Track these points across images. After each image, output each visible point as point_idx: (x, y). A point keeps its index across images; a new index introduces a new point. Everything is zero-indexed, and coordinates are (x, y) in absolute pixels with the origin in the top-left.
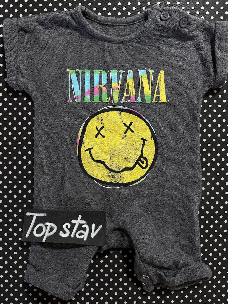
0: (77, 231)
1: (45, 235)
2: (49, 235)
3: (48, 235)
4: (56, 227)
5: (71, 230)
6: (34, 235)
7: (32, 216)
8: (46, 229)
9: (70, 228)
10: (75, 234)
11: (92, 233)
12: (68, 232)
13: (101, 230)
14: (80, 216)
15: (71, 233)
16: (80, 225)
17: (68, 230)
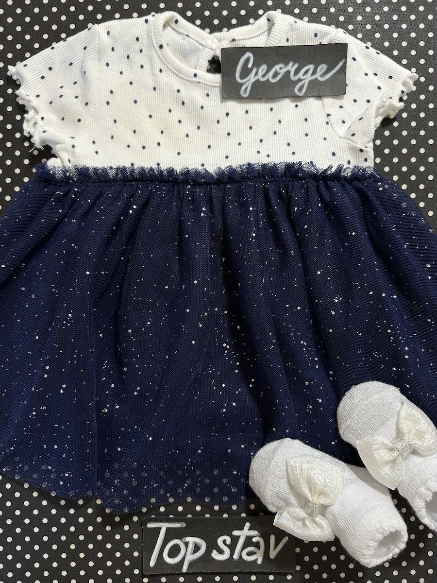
0: (243, 548)
1: (185, 560)
2: (193, 559)
3: (191, 559)
4: (205, 544)
5: (232, 547)
6: (165, 561)
7: (159, 529)
8: (187, 548)
9: (230, 543)
10: (241, 554)
11: (270, 550)
12: (227, 551)
13: (286, 545)
14: (248, 525)
15: (232, 553)
16: (249, 539)
17: (226, 547)
